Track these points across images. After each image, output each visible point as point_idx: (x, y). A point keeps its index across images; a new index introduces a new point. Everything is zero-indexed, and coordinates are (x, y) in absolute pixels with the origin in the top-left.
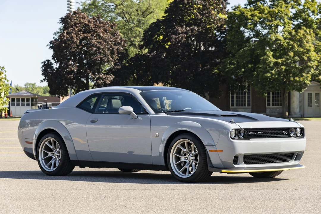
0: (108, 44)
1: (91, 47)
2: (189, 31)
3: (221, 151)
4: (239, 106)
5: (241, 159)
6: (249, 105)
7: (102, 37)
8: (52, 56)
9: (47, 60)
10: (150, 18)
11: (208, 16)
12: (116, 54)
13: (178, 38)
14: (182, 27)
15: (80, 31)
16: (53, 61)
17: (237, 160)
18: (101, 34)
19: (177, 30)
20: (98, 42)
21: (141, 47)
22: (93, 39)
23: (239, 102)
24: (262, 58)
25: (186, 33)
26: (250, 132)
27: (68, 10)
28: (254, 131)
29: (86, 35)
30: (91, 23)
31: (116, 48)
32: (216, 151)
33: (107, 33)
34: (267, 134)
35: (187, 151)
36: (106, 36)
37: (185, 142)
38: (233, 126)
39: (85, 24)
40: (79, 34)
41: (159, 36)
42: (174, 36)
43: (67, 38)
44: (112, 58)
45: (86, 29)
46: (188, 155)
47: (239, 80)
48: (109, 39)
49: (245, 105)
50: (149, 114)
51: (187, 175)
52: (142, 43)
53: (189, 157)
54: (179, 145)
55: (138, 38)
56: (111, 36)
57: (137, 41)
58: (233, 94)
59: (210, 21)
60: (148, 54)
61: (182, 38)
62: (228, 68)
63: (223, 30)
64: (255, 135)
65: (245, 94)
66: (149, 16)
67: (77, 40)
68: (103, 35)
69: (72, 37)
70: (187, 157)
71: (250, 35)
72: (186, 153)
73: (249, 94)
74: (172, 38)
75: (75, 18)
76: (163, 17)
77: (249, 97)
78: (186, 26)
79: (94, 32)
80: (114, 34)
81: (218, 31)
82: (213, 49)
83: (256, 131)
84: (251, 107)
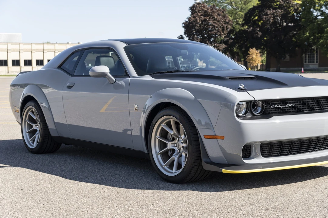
0: (220, 23)
1: (209, 26)
2: (275, 12)
3: (222, 138)
4: (310, 63)
5: (257, 150)
6: (317, 62)
7: (216, 19)
8: (184, 33)
9: (180, 35)
10: (249, 6)
11: (288, 2)
12: (226, 30)
13: (267, 18)
14: (270, 10)
15: (201, 15)
16: (184, 36)
17: (250, 152)
18: (216, 17)
19: (267, 13)
20: (214, 22)
21: (243, 25)
22: (210, 21)
23: (310, 60)
24: (326, 30)
25: (273, 14)
26: (273, 104)
27: (195, 2)
28: (279, 104)
29: (205, 18)
30: (209, 10)
31: (226, 26)
32: (214, 137)
33: (219, 16)
34: (303, 106)
35: (174, 134)
36: (219, 18)
37: (171, 120)
38: (241, 97)
39: (205, 11)
40: (201, 17)
41: (255, 17)
42: (264, 16)
43: (193, 20)
44: (223, 32)
45: (206, 14)
46: (177, 141)
47: (310, 45)
48: (221, 20)
49: (314, 62)
50: (129, 77)
51: (174, 171)
52: (244, 22)
53: (179, 142)
54: (163, 124)
55: (241, 19)
56: (222, 18)
57: (241, 21)
58: (306, 55)
59: (289, 6)
60: (247, 29)
61: (270, 18)
62: (302, 37)
63: (298, 11)
64: (282, 110)
65: (314, 55)
66: (248, 4)
67: (200, 21)
68: (217, 18)
69: (197, 20)
70: (176, 143)
71: (317, 14)
72: (175, 137)
73: (317, 54)
74: (263, 18)
75: (199, 7)
76: (258, 4)
77: (317, 57)
78: (273, 9)
79: (211, 16)
80: (224, 16)
81: (295, 12)
82: (292, 25)
83: (283, 103)
84: (318, 63)
